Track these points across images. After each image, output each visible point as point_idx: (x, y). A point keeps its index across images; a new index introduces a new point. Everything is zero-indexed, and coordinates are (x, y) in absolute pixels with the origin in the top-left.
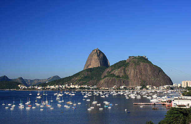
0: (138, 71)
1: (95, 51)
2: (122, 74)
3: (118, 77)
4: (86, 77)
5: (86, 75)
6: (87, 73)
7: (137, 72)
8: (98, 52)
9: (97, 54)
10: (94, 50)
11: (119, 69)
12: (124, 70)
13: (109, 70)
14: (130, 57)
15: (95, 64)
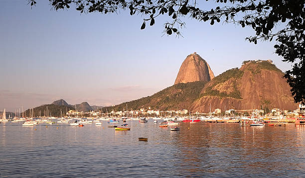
0: (257, 85)
1: (192, 57)
2: (230, 91)
6: (175, 91)
7: (255, 86)
8: (197, 58)
9: (195, 62)
11: (225, 82)
12: (235, 82)
13: (210, 84)
14: (245, 62)
15: (191, 77)
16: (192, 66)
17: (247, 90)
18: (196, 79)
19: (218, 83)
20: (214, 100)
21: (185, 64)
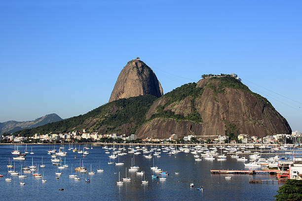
0: (221, 105)
1: (134, 63)
2: (187, 112)
3: (180, 116)
4: (114, 117)
5: (114, 113)
6: (116, 109)
7: (218, 107)
8: (140, 65)
9: (138, 70)
10: (131, 62)
11: (182, 101)
12: (193, 102)
13: (160, 102)
14: (204, 76)
15: (133, 90)
16: (134, 76)
17: (208, 112)
18: (140, 91)
19: (173, 102)
20: (168, 123)
21: (125, 72)
